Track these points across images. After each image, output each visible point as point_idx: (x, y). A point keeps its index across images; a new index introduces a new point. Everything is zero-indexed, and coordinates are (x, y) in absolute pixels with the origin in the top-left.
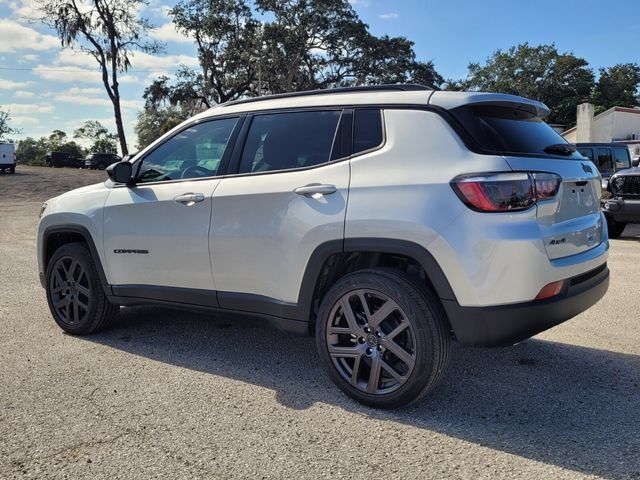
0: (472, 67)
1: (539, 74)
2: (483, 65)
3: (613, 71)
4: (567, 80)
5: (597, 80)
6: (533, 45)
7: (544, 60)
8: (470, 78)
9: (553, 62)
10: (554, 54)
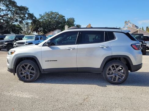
0: (40, 15)
1: (55, 18)
2: (43, 15)
3: (69, 19)
4: (61, 20)
5: (66, 20)
6: (54, 12)
7: (56, 15)
8: (40, 18)
9: (58, 16)
10: (58, 14)
